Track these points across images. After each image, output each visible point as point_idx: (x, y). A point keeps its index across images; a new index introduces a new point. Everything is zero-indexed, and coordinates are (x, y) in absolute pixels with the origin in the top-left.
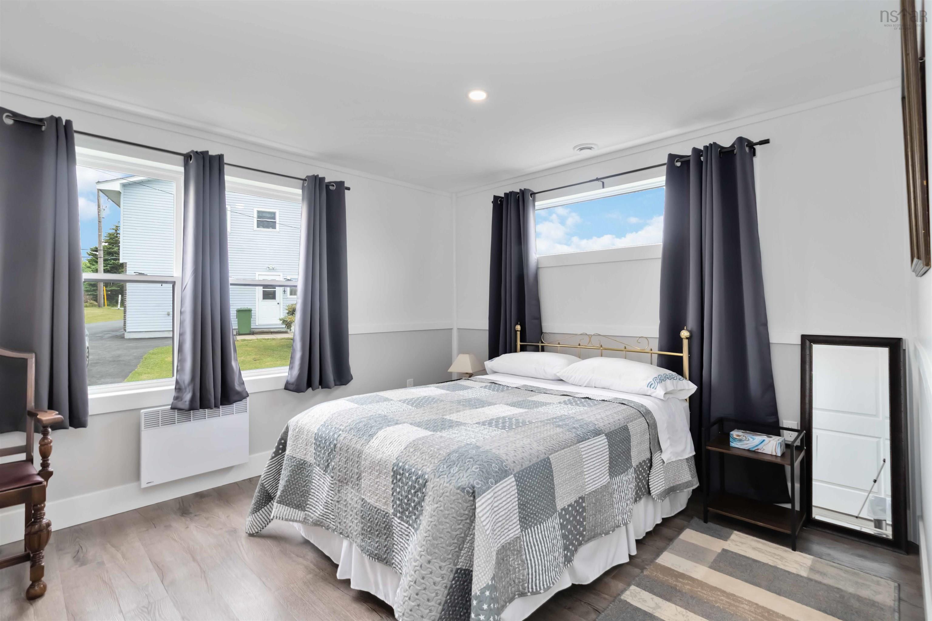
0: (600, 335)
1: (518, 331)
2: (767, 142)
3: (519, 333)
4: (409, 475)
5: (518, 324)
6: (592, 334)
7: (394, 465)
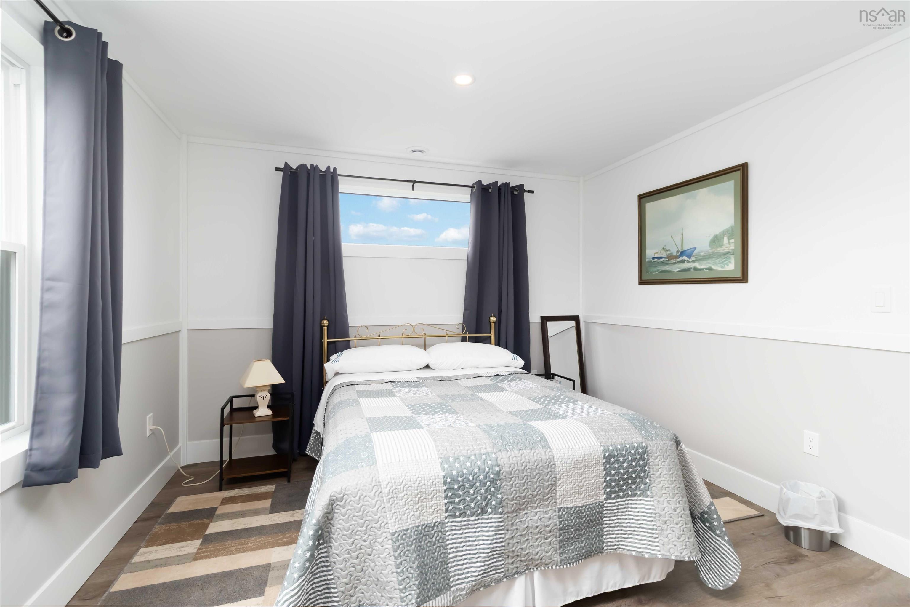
0: (424, 324)
1: (324, 326)
2: (532, 192)
3: (326, 328)
4: (626, 451)
5: (324, 319)
6: (416, 324)
7: (604, 452)
